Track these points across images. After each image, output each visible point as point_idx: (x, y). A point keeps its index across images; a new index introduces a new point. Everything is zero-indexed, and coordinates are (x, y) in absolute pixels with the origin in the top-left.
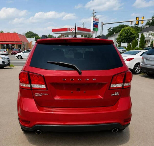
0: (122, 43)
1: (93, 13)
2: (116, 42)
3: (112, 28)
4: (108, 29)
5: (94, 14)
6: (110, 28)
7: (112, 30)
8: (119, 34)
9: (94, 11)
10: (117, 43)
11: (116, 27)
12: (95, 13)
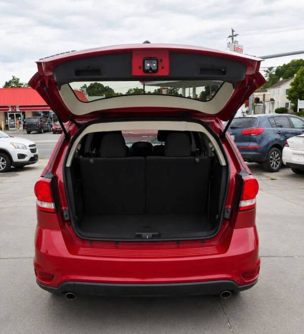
0: (300, 100)
1: (231, 37)
2: (286, 98)
3: (275, 69)
4: (267, 71)
5: (233, 39)
6: (271, 69)
7: (274, 73)
8: (292, 80)
9: (233, 31)
10: (289, 101)
11: (284, 65)
12: (236, 36)
